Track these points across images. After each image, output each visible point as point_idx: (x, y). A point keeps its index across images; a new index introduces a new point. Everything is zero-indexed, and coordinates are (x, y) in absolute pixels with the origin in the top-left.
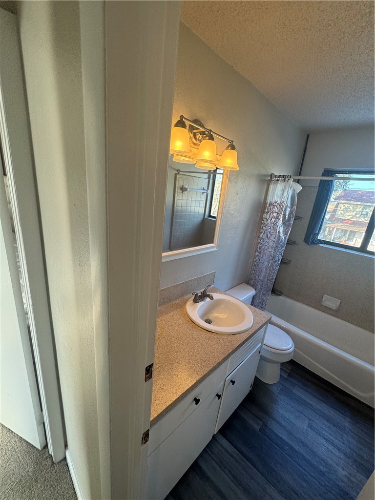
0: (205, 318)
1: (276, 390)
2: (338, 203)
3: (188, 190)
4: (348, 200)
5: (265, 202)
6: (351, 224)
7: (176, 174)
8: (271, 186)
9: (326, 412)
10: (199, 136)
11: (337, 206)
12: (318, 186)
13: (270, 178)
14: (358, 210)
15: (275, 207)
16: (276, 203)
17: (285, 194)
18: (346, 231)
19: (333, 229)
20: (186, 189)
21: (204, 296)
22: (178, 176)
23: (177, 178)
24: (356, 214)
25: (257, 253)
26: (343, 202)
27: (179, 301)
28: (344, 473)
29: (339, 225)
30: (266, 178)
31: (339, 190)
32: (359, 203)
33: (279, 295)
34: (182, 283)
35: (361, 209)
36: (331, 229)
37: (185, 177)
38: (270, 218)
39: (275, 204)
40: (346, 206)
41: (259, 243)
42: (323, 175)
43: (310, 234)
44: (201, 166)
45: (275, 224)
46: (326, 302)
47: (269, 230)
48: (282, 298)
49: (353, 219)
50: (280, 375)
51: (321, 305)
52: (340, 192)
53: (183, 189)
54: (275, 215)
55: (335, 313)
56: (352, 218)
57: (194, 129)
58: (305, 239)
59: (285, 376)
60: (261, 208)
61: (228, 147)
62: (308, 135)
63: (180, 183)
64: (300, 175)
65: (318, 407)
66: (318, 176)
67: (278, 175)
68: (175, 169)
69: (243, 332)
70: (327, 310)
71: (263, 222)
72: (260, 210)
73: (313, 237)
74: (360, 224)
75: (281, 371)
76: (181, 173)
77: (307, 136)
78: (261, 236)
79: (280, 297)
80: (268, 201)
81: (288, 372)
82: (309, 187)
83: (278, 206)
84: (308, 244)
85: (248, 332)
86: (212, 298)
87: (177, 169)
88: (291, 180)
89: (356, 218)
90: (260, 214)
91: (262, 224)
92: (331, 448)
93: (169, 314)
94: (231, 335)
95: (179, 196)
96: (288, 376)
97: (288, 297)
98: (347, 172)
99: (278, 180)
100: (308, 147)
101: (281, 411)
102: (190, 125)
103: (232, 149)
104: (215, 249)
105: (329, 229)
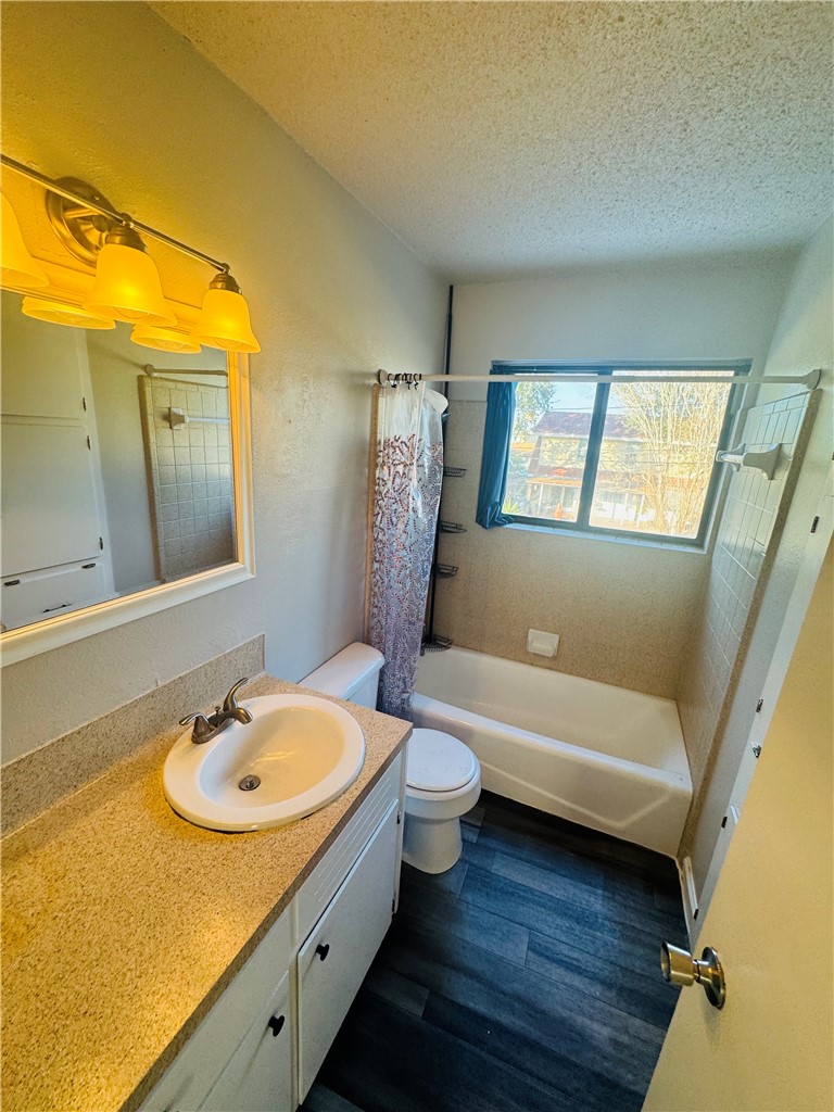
0: (240, 776)
1: (454, 884)
2: (540, 438)
3: (187, 420)
4: (554, 431)
5: (374, 442)
6: (565, 475)
7: (140, 378)
8: (382, 401)
9: (558, 894)
10: (94, 236)
11: (539, 443)
12: (486, 399)
13: (376, 382)
14: (572, 448)
15: (398, 451)
16: (397, 441)
17: (415, 416)
18: (560, 488)
19: (538, 487)
20: (181, 419)
21: (228, 715)
22: (147, 381)
23: (148, 390)
24: (571, 456)
25: (376, 565)
26: (547, 434)
27: (146, 750)
28: (606, 1032)
29: (545, 479)
30: (367, 382)
31: (538, 412)
32: (572, 436)
33: (446, 648)
34: (148, 696)
35: (577, 447)
36: (536, 487)
37: (172, 385)
38: (391, 479)
39: (396, 444)
40: (554, 441)
41: (375, 540)
42: (492, 373)
43: (486, 505)
44: (152, 341)
45: (402, 491)
46: (534, 644)
47: (395, 506)
48: (451, 652)
49: (567, 467)
50: (463, 840)
51: (527, 653)
52: (541, 417)
53: (170, 419)
54: (400, 469)
55: (554, 663)
56: (566, 463)
57: (66, 209)
58: (478, 516)
59: (473, 838)
60: (369, 454)
61: (215, 281)
62: (451, 287)
63: (159, 400)
64: (447, 373)
65: (544, 888)
66: (482, 375)
67: (395, 373)
68: (136, 365)
69: (334, 799)
70: (536, 660)
71: (377, 487)
72: (366, 459)
73: (492, 509)
74: (571, 473)
75: (462, 828)
76: (155, 374)
77: (448, 289)
78: (378, 523)
79: (448, 651)
80: (381, 437)
81: (479, 824)
82: (468, 402)
83: (405, 449)
84: (484, 527)
85: (347, 795)
86: (245, 719)
87: (145, 363)
88: (423, 385)
89: (572, 463)
90: (366, 470)
91: (375, 492)
92: (577, 981)
93: (99, 811)
94: (297, 821)
95: (161, 437)
96: (480, 835)
97: (464, 647)
98: (533, 367)
99: (394, 386)
100: (454, 313)
101: (469, 935)
102: (48, 192)
103: (227, 289)
104: (250, 576)
105: (533, 488)
